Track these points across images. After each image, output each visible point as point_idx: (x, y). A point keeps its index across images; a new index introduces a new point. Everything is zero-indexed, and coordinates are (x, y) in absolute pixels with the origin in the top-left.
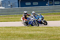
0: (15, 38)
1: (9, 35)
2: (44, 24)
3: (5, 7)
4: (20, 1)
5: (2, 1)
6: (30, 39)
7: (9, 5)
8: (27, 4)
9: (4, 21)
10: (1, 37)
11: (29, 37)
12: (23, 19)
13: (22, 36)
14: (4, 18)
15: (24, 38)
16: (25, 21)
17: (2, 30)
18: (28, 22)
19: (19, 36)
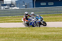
0: (29, 39)
1: (23, 36)
2: (43, 25)
3: (19, 7)
4: (35, 1)
5: (16, 2)
6: (45, 40)
7: (23, 5)
8: (42, 4)
9: (19, 22)
10: (16, 38)
11: (44, 38)
12: (24, 20)
13: (36, 37)
14: (18, 19)
15: (39, 39)
16: (26, 22)
17: (16, 31)
18: (29, 23)
19: (34, 37)
